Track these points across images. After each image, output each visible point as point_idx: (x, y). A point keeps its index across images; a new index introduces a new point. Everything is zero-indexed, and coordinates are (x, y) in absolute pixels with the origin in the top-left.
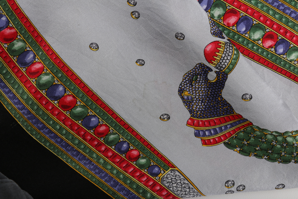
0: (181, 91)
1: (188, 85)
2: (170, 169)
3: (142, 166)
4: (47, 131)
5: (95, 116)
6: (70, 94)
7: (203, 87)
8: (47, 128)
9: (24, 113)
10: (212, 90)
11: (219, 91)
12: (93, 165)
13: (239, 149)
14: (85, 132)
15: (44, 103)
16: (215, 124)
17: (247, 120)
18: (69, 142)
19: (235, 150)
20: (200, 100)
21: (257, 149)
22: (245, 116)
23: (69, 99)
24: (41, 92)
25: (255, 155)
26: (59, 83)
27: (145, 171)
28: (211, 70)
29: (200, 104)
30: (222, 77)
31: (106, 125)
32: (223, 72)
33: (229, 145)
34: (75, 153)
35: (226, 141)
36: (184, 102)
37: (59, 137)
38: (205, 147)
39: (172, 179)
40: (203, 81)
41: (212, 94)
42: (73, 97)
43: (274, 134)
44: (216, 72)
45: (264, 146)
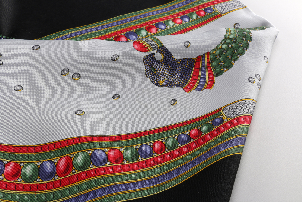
0: (157, 84)
1: (155, 77)
2: (221, 111)
4: (132, 185)
5: (141, 146)
6: (108, 150)
7: (163, 68)
8: (130, 184)
9: (100, 195)
10: (169, 64)
11: (172, 59)
12: (189, 164)
13: (225, 69)
14: (153, 159)
15: (102, 172)
16: (197, 76)
17: (204, 54)
18: (155, 176)
19: (225, 71)
20: (172, 76)
21: (230, 58)
22: (201, 54)
23: (112, 153)
24: (90, 169)
25: (235, 61)
26: (92, 151)
28: (153, 54)
29: (175, 78)
30: (163, 50)
31: (156, 142)
32: (160, 47)
33: (219, 74)
34: (169, 176)
35: (214, 74)
36: (168, 86)
37: (145, 181)
38: (213, 88)
39: (231, 111)
40: (159, 65)
41: (172, 66)
42: (113, 149)
43: (223, 42)
44: (157, 52)
45: (229, 53)
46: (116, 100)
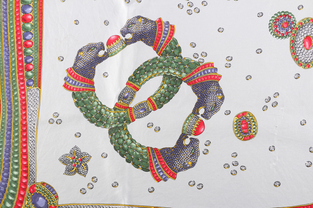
0: (80, 51)
1: (86, 50)
2: (38, 87)
3: (27, 76)
4: (5, 24)
5: (32, 34)
6: (32, 15)
7: (92, 56)
8: (7, 23)
9: (3, 7)
10: (94, 60)
11: (97, 63)
12: (8, 58)
13: (76, 100)
14: (21, 39)
15: (17, 10)
16: (78, 80)
17: (94, 87)
18: (9, 38)
19: (75, 100)
20: (84, 62)
21: (84, 106)
22: (95, 85)
23: (30, 17)
24: (20, 4)
25: (81, 109)
26: (32, 6)
27: (26, 80)
28: (104, 49)
29: (82, 64)
30: (105, 57)
31: (32, 43)
32: (108, 54)
33: (74, 95)
34: (6, 45)
35: (75, 92)
36: (76, 57)
37: (7, 32)
38: (63, 88)
39: (33, 93)
40: (95, 53)
41: (92, 63)
42: (32, 18)
43: (99, 103)
44: (105, 52)
45: (89, 106)
46: (73, 22)
